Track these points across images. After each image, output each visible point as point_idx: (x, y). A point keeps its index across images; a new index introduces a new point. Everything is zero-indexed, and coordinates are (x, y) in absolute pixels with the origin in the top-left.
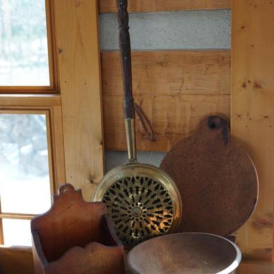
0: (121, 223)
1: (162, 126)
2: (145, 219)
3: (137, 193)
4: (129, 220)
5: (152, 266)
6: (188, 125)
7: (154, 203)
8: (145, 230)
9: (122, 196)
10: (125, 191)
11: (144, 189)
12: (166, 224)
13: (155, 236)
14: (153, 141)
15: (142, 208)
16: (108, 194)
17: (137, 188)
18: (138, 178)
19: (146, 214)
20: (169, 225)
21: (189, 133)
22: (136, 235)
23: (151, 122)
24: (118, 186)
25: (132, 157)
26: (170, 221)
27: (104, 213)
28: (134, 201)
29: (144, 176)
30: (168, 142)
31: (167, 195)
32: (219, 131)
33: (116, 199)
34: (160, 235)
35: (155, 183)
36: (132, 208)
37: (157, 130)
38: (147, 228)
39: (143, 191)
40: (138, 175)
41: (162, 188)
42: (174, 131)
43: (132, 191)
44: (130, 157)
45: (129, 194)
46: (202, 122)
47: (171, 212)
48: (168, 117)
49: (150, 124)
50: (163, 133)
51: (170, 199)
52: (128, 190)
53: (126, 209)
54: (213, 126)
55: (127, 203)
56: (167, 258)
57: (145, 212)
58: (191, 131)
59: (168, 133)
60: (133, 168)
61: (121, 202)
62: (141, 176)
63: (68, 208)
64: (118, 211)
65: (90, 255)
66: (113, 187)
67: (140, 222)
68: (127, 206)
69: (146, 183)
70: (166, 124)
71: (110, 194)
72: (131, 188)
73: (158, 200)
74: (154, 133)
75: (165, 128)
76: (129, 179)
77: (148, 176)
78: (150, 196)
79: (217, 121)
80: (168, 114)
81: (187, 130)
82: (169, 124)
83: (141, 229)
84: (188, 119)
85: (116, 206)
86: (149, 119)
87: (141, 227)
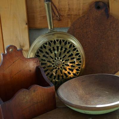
0: (48, 72)
1: (65, 11)
2: (64, 68)
3: (58, 51)
4: (53, 69)
5: (73, 98)
6: (81, 8)
7: (69, 56)
8: (64, 75)
9: (48, 54)
10: (50, 50)
11: (62, 47)
12: (77, 70)
13: (71, 78)
14: (59, 20)
15: (61, 60)
16: (38, 53)
17: (58, 47)
18: (57, 40)
19: (64, 64)
20: (79, 71)
21: (82, 14)
22: (58, 79)
23: (58, 8)
24: (45, 47)
25: (51, 28)
26: (80, 68)
27: (38, 65)
28: (56, 57)
29: (62, 39)
30: (69, 20)
31: (77, 51)
32: (103, 11)
33: (44, 56)
34: (74, 77)
35: (69, 43)
36: (55, 61)
37: (62, 13)
38: (65, 74)
39: (61, 49)
40: (57, 39)
41: (74, 46)
42: (72, 13)
43: (54, 50)
44: (49, 28)
45: (53, 51)
46: (90, 6)
47: (80, 62)
48: (69, 5)
49: (57, 10)
50: (66, 14)
51: (79, 53)
52: (52, 49)
53: (51, 62)
54: (98, 8)
55: (52, 58)
56: (81, 91)
57: (64, 63)
58: (83, 13)
59: (69, 15)
60: (53, 34)
61: (47, 57)
62: (59, 39)
63: (13, 63)
64: (46, 64)
65: (33, 94)
66: (41, 47)
67: (61, 70)
68: (51, 60)
69: (63, 44)
70: (67, 9)
71: (40, 52)
72: (53, 48)
73: (72, 55)
74: (60, 15)
75: (67, 11)
76: (52, 41)
77: (64, 39)
78: (66, 52)
79: (101, 4)
80: (68, 2)
81: (81, 12)
82: (69, 9)
83: (61, 75)
84: (82, 5)
85: (44, 60)
86: (56, 6)
87: (62, 73)
